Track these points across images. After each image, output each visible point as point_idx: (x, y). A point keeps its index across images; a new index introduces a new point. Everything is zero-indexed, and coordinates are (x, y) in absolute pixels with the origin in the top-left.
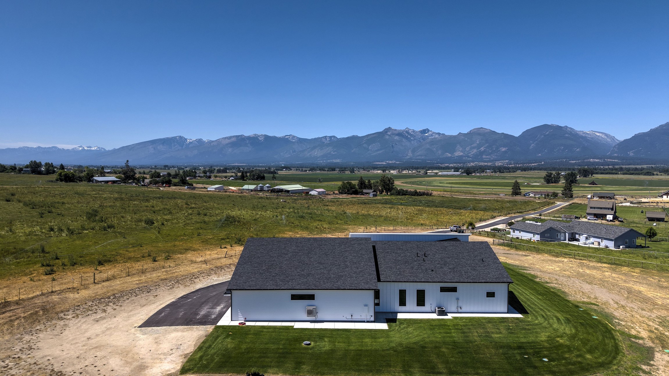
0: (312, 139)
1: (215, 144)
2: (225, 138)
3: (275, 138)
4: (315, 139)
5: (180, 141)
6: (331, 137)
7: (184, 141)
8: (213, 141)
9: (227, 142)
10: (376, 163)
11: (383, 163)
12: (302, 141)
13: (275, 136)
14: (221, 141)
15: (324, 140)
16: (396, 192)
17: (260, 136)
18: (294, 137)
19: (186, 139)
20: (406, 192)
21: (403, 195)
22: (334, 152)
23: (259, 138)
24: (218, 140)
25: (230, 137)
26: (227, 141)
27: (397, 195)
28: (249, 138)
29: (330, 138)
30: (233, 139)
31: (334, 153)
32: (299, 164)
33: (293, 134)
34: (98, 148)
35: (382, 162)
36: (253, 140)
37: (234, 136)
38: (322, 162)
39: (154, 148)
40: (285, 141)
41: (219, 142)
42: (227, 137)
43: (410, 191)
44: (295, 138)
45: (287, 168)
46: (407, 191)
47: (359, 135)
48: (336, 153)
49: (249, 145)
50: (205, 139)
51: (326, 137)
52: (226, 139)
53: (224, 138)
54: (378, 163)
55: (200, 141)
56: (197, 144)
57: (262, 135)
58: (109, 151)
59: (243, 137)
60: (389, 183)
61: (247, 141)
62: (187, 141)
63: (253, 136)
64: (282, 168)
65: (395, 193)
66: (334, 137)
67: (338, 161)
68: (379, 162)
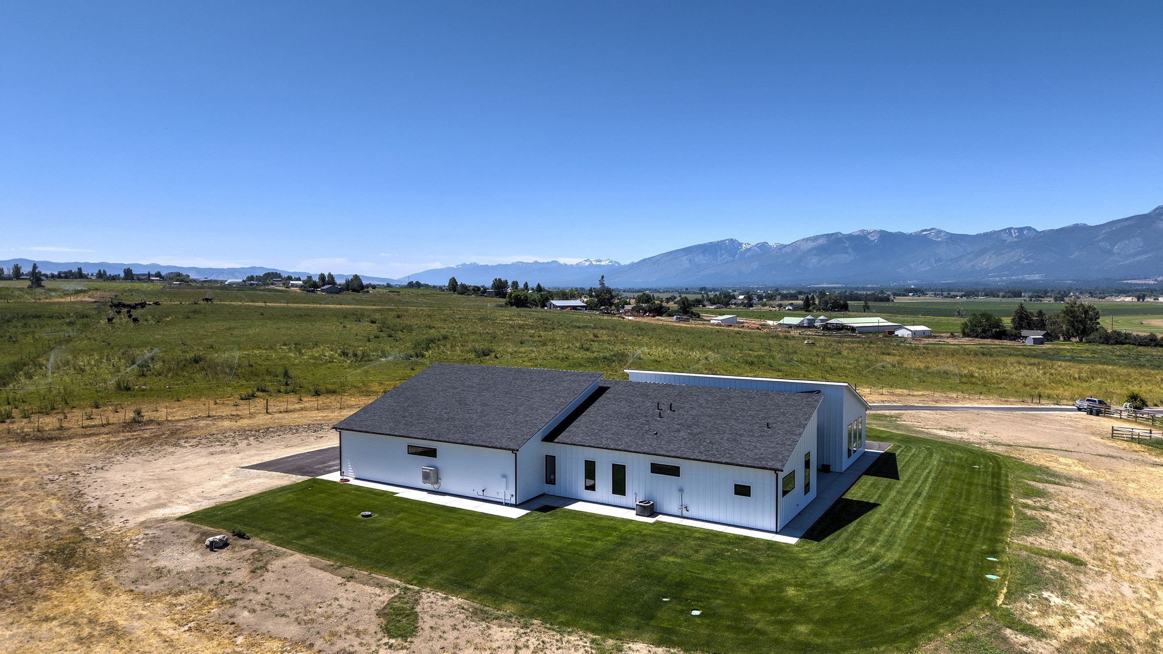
0: (978, 236)
1: (789, 250)
2: (807, 239)
3: (900, 236)
4: (985, 234)
5: (730, 247)
6: (1021, 230)
7: (738, 247)
8: (785, 246)
9: (810, 247)
10: (1129, 282)
11: (1147, 282)
12: (954, 239)
13: (900, 232)
14: (800, 244)
15: (1004, 236)
16: (1100, 338)
17: (871, 233)
18: (940, 232)
19: (741, 244)
20: (1126, 338)
21: (1117, 343)
22: (1028, 259)
23: (869, 236)
24: (794, 244)
25: (816, 238)
26: (811, 245)
27: (1102, 343)
28: (851, 237)
29: (1018, 232)
30: (821, 241)
31: (1027, 262)
32: (947, 283)
33: (938, 228)
34: (611, 262)
35: (1145, 278)
36: (859, 241)
37: (822, 236)
38: (997, 280)
39: (690, 260)
40: (920, 240)
41: (795, 246)
42: (811, 237)
43: (1137, 335)
44: (943, 234)
45: (917, 291)
46: (1127, 336)
47: (1090, 224)
48: (1031, 261)
49: (850, 250)
50: (772, 243)
51: (1010, 229)
52: (809, 242)
53: (804, 239)
54: (1133, 282)
55: (763, 246)
56: (757, 252)
57: (875, 231)
58: (625, 266)
59: (840, 236)
60: (1085, 317)
61: (845, 243)
62: (742, 247)
63: (859, 233)
64: (906, 292)
65: (1098, 339)
66: (1029, 228)
67: (1036, 277)
68: (1139, 279)
